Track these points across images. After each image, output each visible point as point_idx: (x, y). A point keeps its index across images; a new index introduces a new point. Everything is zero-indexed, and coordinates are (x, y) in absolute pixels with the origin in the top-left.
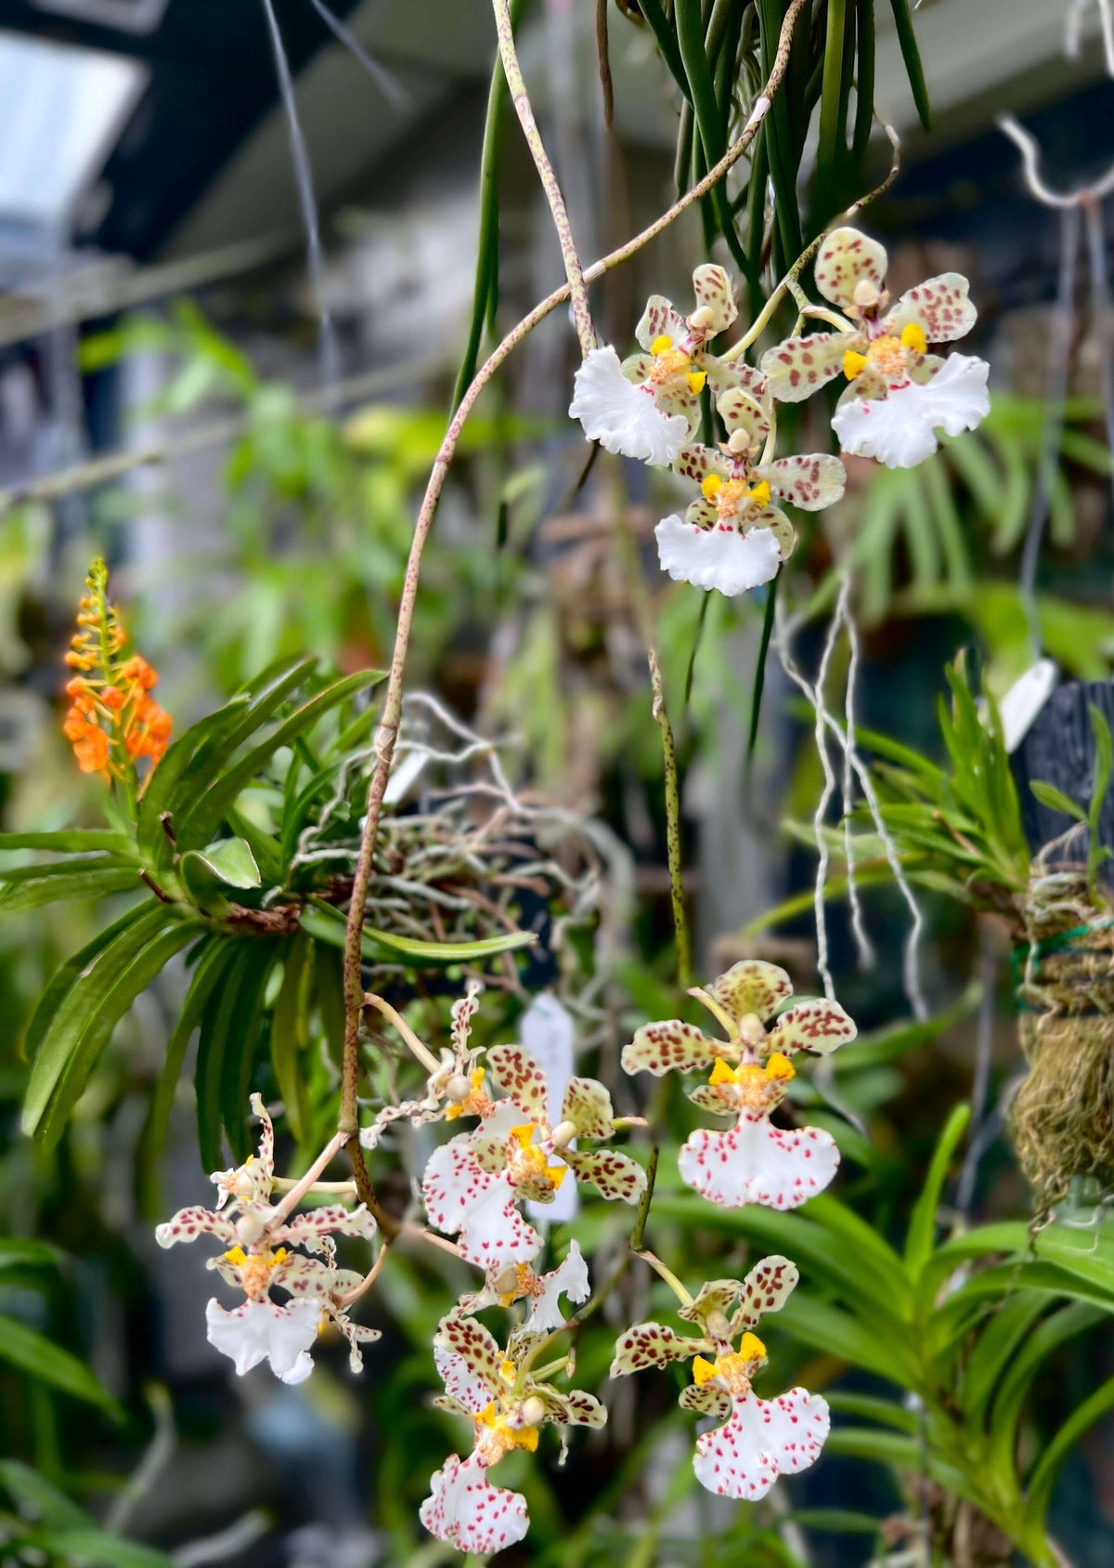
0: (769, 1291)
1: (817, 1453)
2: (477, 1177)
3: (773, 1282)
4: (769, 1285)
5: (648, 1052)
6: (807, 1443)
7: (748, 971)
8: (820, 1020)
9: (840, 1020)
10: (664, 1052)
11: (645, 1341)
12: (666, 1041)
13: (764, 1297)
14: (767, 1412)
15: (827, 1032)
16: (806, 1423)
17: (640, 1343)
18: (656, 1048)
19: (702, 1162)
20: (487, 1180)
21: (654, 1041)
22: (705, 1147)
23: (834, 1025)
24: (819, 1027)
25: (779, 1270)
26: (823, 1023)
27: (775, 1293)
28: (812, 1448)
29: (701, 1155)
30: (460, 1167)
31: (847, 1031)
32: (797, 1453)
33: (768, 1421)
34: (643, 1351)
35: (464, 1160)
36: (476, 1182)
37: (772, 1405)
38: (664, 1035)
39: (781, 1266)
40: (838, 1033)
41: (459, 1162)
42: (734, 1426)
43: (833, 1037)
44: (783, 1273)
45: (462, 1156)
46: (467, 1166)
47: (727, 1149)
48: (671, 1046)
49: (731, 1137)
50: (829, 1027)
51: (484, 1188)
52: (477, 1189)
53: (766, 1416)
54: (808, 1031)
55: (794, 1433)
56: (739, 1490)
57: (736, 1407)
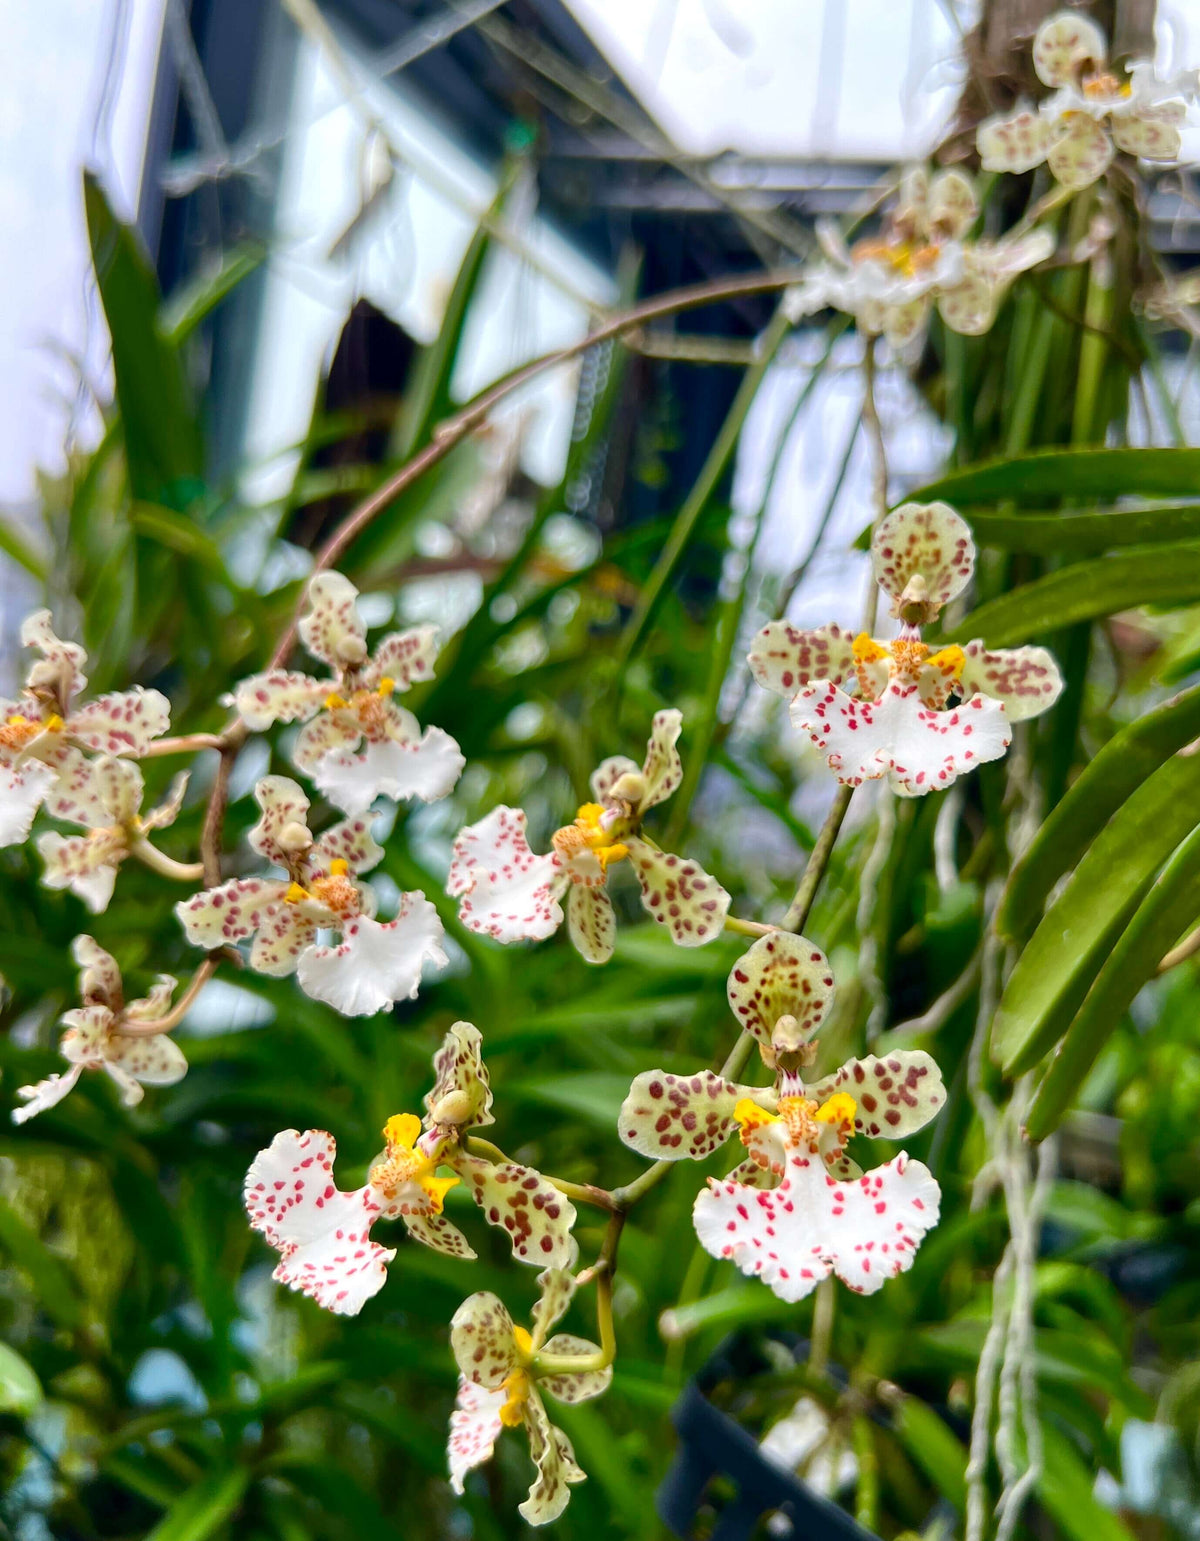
0: (893, 1100)
1: (907, 1261)
2: (521, 854)
3: (902, 1089)
4: (895, 1090)
5: (784, 655)
6: (898, 1238)
8: (1014, 671)
9: (1042, 671)
10: (804, 660)
11: (682, 1095)
12: (808, 645)
13: (883, 1105)
14: (839, 1197)
15: (1022, 691)
16: (899, 1211)
17: (674, 1097)
18: (795, 652)
19: (821, 714)
20: (530, 860)
21: (793, 641)
22: (829, 699)
23: (1033, 680)
24: (1012, 683)
25: (916, 1075)
26: (1017, 676)
27: (902, 1108)
28: (900, 1248)
29: (822, 706)
30: (504, 837)
31: (1048, 688)
32: (876, 1256)
33: (837, 1211)
34: (676, 1113)
35: (511, 828)
36: (517, 860)
37: (852, 1190)
38: (808, 637)
39: (918, 1067)
40: (1036, 692)
41: (504, 830)
42: (780, 1198)
43: (1028, 699)
44: (922, 1082)
45: (509, 823)
46: (512, 836)
47: (859, 718)
48: (815, 653)
49: (868, 707)
50: (1026, 683)
51: (524, 869)
52: (515, 869)
53: (837, 1204)
54: (997, 682)
55: (880, 1230)
56: (759, 1265)
57: (792, 1173)
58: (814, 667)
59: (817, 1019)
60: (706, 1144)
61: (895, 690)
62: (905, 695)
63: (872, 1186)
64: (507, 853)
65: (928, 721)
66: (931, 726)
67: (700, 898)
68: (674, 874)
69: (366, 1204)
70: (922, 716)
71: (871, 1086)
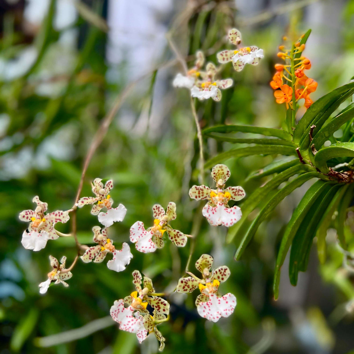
0: (222, 275)
1: (232, 311)
2: (144, 231)
3: (223, 273)
4: (222, 274)
5: (195, 192)
6: (230, 308)
7: (220, 167)
8: (237, 191)
9: (242, 191)
10: (199, 193)
11: (187, 282)
12: (200, 190)
13: (221, 277)
14: (219, 301)
15: (239, 195)
16: (230, 303)
17: (185, 282)
18: (197, 191)
19: (208, 212)
20: (146, 232)
21: (197, 189)
23: (240, 193)
24: (237, 194)
25: (225, 270)
26: (237, 192)
27: (224, 277)
28: (232, 310)
29: (208, 210)
30: (140, 228)
31: (243, 194)
32: (228, 312)
33: (219, 303)
34: (186, 285)
35: (141, 226)
36: (143, 233)
37: (221, 299)
38: (199, 188)
39: (226, 268)
40: (241, 195)
41: (139, 226)
42: (210, 303)
43: (240, 196)
44: (226, 271)
45: (140, 225)
46: (141, 228)
47: (214, 211)
48: (201, 192)
49: (215, 208)
50: (239, 193)
51: (145, 234)
52: (143, 235)
53: (219, 302)
54: (234, 194)
55: (227, 306)
56: (210, 318)
57: (211, 297)
58: (201, 194)
59: (210, 267)
60: (192, 290)
61: (220, 204)
62: (221, 205)
63: (225, 298)
64: (141, 231)
65: (226, 210)
66: (227, 212)
67: (181, 238)
68: (175, 233)
69: (131, 309)
70: (225, 210)
71: (219, 274)
